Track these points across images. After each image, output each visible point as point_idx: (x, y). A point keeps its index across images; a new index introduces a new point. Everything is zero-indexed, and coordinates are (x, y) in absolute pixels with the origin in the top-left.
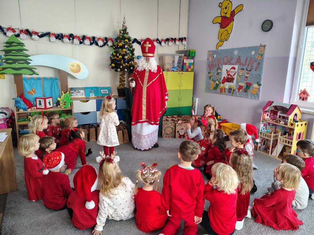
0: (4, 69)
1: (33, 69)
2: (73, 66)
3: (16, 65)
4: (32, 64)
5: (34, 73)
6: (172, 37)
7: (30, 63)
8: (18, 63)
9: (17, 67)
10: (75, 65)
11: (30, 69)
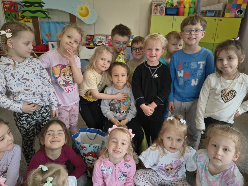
0: (24, 12)
1: (46, 13)
2: (81, 9)
3: (33, 9)
4: (45, 7)
5: (47, 16)
7: (43, 6)
8: (34, 6)
9: (33, 10)
10: (84, 8)
11: (43, 12)
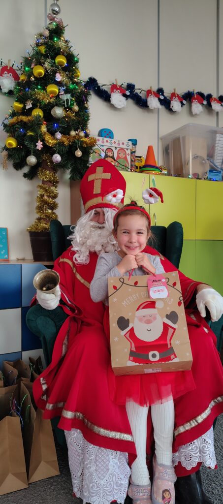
6: (199, 91)
